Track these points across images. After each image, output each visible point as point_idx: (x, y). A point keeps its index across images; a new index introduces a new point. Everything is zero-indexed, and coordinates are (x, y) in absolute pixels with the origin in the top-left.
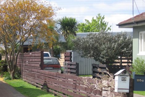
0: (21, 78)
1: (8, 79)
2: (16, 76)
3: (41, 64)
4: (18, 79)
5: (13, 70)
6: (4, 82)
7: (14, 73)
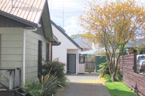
0: (122, 81)
1: (108, 81)
2: (117, 79)
3: (134, 66)
4: (119, 81)
5: (114, 73)
6: (104, 84)
7: (114, 76)
